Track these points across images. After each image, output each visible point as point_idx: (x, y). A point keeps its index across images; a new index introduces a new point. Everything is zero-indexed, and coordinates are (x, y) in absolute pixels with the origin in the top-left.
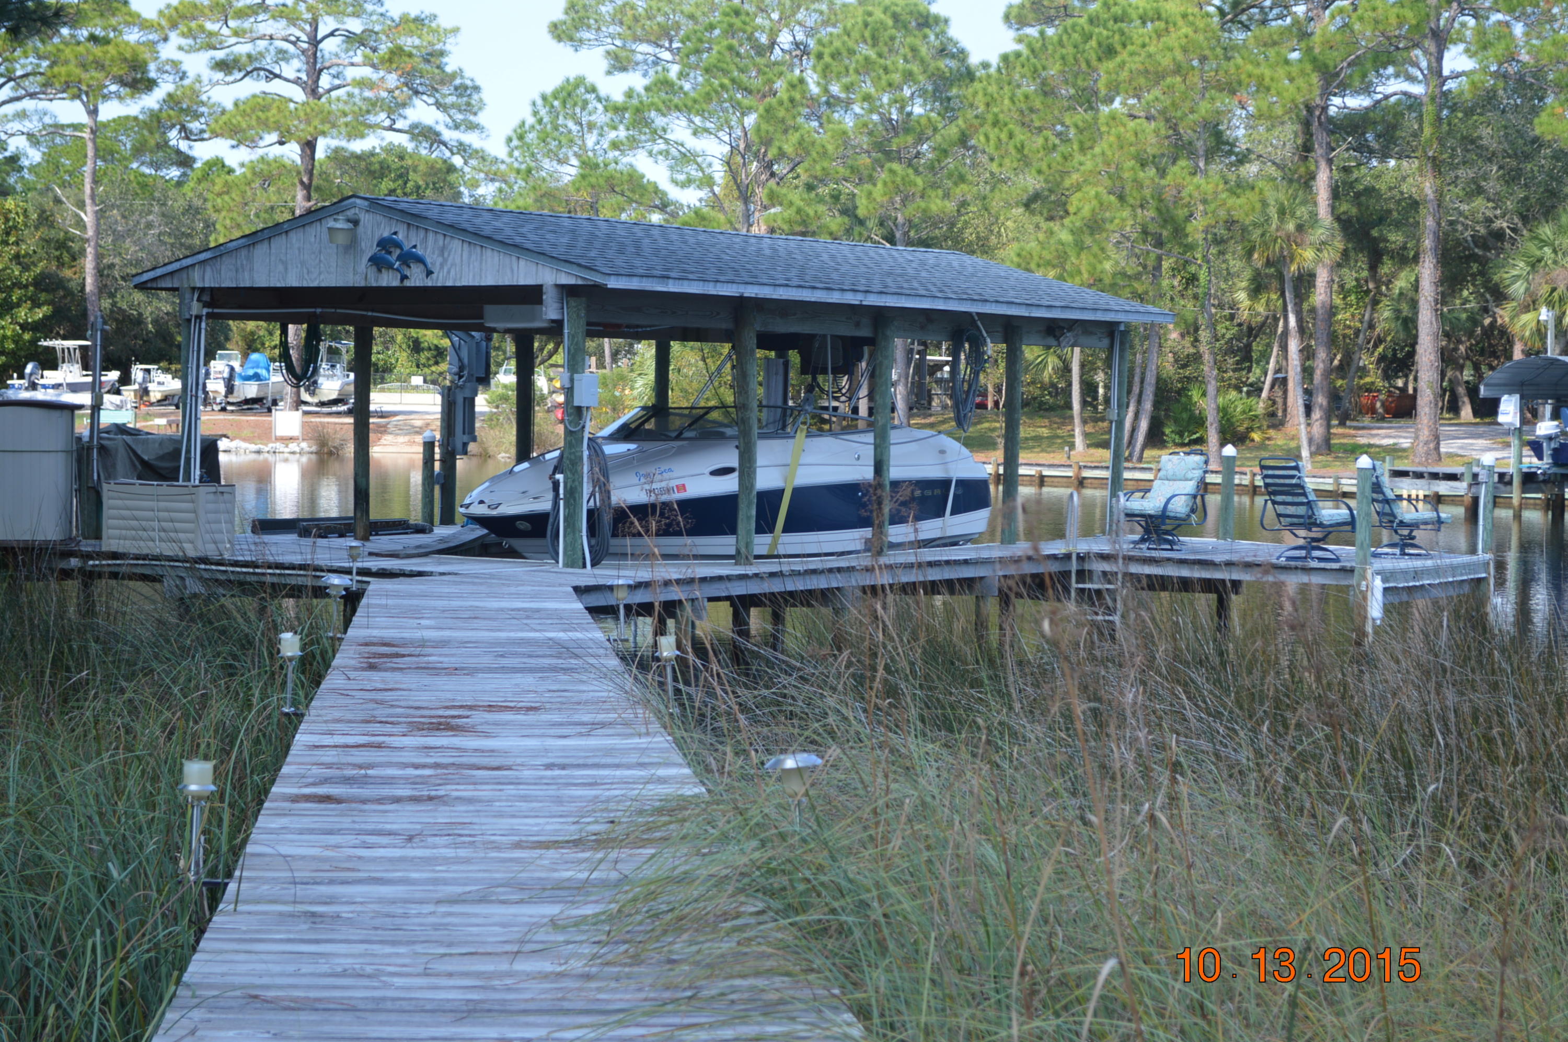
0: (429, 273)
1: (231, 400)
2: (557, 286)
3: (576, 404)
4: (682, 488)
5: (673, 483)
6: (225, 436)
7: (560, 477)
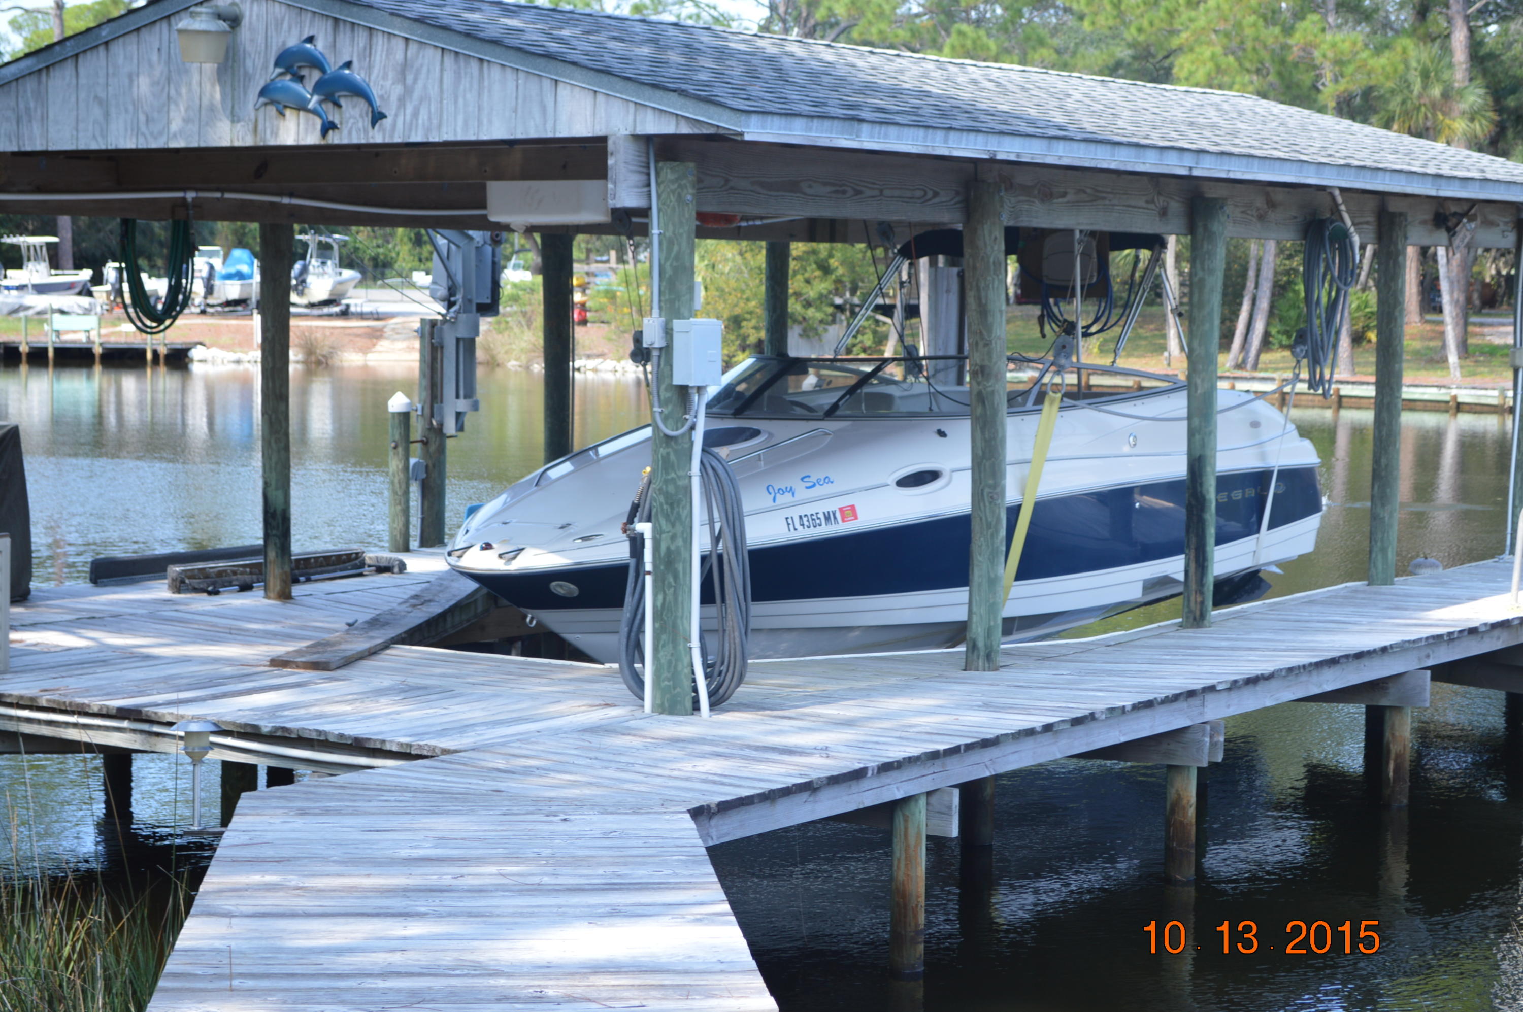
0: (377, 117)
1: (211, 301)
2: (636, 137)
3: (678, 380)
4: (850, 512)
5: (832, 506)
6: (201, 344)
7: (644, 528)
